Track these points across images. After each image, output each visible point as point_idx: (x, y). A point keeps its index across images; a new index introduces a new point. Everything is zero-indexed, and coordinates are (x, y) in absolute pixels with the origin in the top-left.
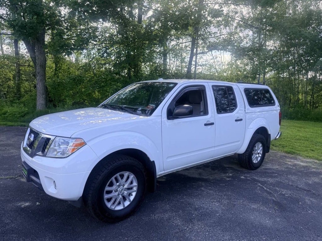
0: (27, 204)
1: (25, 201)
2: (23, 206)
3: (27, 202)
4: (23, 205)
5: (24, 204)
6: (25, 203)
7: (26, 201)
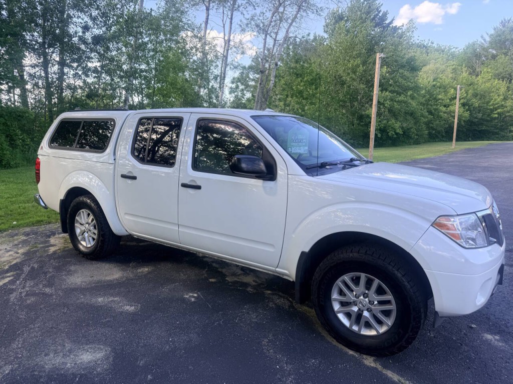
0: (489, 337)
1: (490, 344)
2: (497, 337)
3: (487, 340)
4: (495, 340)
5: (493, 340)
6: (491, 340)
7: (488, 343)
